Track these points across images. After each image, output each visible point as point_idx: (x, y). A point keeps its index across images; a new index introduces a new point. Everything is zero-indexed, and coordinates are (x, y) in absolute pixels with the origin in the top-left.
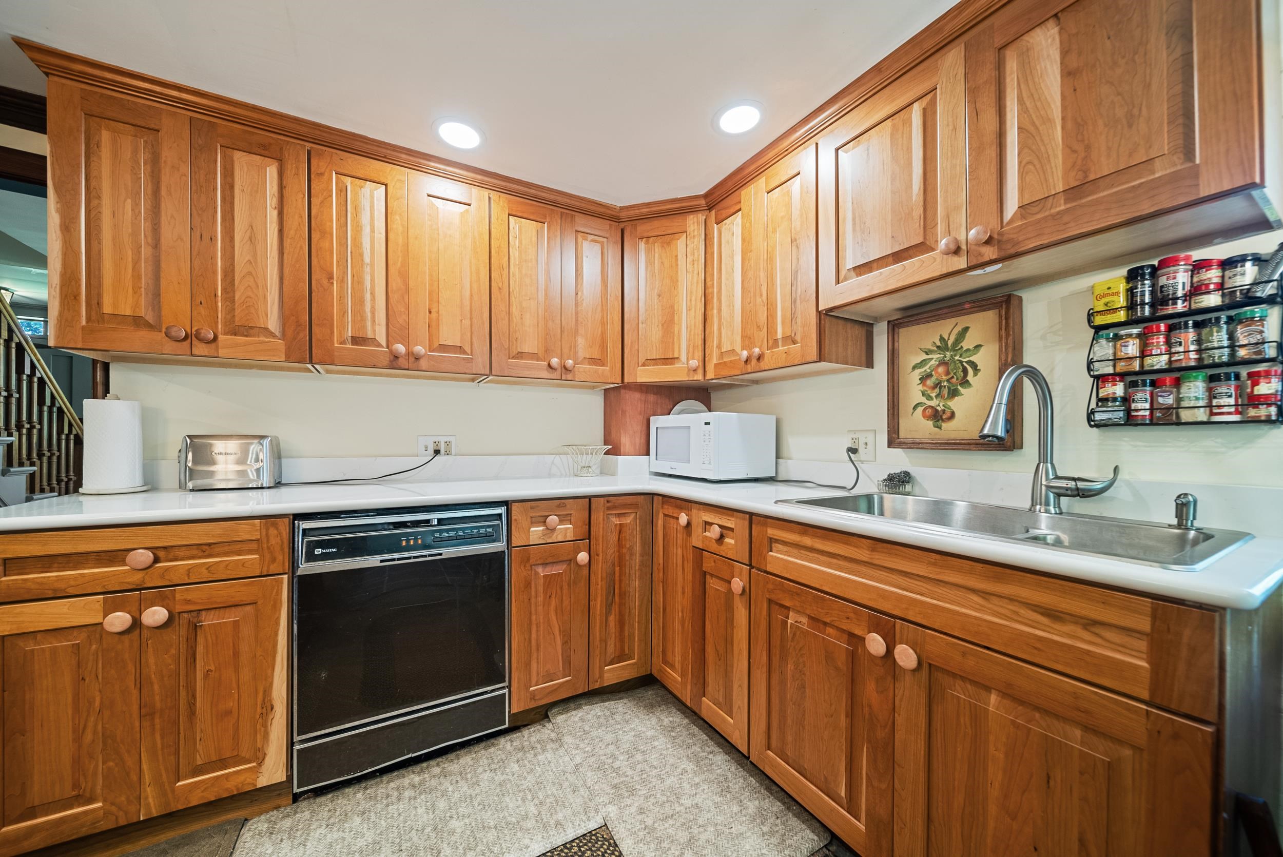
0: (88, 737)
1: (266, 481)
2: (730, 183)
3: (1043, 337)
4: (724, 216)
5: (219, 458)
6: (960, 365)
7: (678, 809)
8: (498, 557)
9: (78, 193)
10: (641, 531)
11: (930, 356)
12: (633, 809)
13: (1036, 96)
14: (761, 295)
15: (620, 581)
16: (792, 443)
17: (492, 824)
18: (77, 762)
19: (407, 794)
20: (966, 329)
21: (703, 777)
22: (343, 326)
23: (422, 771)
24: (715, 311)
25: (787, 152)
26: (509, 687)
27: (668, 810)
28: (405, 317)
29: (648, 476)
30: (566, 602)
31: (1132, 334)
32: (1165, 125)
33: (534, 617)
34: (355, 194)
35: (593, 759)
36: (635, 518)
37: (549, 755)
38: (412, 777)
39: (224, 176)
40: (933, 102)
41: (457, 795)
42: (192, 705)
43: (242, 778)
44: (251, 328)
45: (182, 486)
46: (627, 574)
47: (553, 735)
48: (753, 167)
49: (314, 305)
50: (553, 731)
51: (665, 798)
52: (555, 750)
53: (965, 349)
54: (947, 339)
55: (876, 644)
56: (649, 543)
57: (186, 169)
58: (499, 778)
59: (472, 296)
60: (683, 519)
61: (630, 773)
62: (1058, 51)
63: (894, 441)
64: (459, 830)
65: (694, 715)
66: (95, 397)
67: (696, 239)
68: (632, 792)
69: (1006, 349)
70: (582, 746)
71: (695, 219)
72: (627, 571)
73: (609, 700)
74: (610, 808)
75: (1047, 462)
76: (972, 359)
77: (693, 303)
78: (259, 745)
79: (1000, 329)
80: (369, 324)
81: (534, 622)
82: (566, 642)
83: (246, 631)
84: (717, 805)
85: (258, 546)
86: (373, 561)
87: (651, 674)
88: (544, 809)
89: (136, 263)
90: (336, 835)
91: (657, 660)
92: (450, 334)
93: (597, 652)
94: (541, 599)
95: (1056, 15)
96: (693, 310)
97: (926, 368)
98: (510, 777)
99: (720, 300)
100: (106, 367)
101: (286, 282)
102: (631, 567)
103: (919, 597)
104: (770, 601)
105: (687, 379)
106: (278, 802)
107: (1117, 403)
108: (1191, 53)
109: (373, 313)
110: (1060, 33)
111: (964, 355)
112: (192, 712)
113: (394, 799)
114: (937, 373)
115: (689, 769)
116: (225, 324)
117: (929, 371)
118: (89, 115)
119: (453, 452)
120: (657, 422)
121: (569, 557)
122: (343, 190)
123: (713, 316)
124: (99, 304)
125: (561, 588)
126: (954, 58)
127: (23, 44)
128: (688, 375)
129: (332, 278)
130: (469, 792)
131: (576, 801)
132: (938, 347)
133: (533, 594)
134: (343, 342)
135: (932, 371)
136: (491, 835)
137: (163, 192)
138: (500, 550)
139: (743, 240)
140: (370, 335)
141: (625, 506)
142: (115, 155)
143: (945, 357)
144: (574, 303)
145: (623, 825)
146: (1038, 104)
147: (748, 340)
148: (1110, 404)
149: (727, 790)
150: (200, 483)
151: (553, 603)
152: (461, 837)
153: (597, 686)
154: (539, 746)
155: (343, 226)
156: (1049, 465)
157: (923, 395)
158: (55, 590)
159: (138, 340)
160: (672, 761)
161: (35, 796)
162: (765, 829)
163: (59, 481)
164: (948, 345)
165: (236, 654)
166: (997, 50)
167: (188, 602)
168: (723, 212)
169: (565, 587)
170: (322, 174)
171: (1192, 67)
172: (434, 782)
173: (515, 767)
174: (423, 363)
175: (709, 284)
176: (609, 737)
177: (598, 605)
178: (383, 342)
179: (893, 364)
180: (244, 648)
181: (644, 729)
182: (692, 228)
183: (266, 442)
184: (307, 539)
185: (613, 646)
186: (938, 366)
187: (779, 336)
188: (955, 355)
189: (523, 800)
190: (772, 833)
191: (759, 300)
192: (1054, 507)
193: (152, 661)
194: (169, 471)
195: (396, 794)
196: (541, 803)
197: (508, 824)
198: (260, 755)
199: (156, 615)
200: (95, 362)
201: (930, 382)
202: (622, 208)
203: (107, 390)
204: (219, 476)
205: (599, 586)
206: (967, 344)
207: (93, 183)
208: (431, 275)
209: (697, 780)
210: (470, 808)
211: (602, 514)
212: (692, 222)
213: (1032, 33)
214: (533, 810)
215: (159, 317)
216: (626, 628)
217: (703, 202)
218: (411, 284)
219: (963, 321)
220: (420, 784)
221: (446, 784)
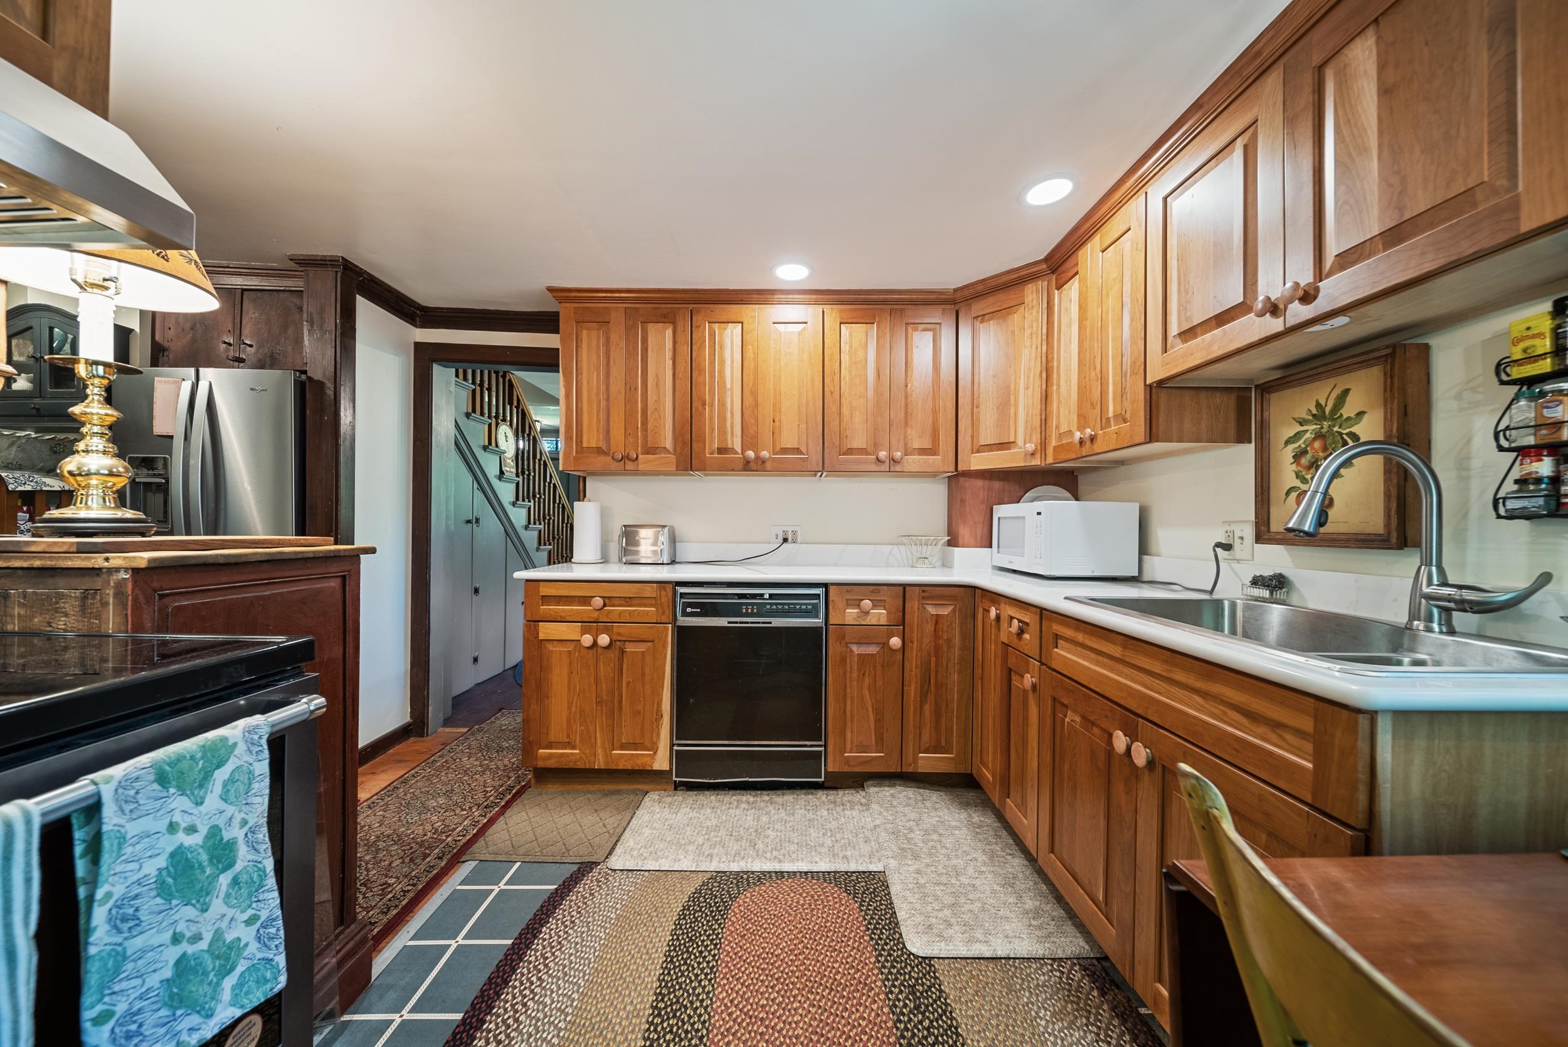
0: (574, 709)
1: (666, 560)
2: (1068, 244)
3: (1458, 397)
4: (1064, 280)
5: (642, 542)
6: (1339, 438)
7: (953, 882)
8: (815, 632)
9: (572, 373)
10: (961, 624)
11: (1305, 428)
12: (911, 869)
13: (1352, 121)
14: (1095, 368)
15: (937, 672)
16: (1161, 536)
17: (796, 841)
18: (569, 721)
19: (743, 806)
20: (1346, 392)
21: (992, 869)
22: (712, 441)
23: (756, 795)
24: (1055, 388)
25: (1121, 204)
26: (825, 746)
27: (944, 879)
28: (754, 428)
29: (990, 570)
30: (880, 683)
31: (1563, 390)
32: (1486, 146)
33: (848, 690)
34: (721, 336)
35: (891, 826)
36: (954, 611)
37: (855, 813)
38: (748, 797)
39: (642, 344)
40: (1254, 137)
41: (776, 817)
42: (620, 702)
43: (645, 760)
44: (657, 448)
45: (620, 561)
46: (945, 666)
47: (863, 801)
48: (1088, 225)
49: (693, 427)
50: (864, 797)
51: (945, 871)
52: (860, 811)
53: (1345, 417)
54: (1324, 404)
55: (1120, 741)
56: (969, 638)
57: (623, 344)
58: (810, 816)
59: (807, 402)
60: (993, 612)
61: (921, 844)
62: (1376, 64)
63: (1263, 533)
64: (771, 837)
65: (1000, 817)
66: (579, 500)
67: (1035, 310)
68: (916, 857)
69: (1391, 416)
70: (885, 814)
71: (1034, 287)
72: (945, 663)
73: (925, 788)
74: (891, 861)
75: (1431, 565)
76: (1354, 429)
77: (1031, 380)
78: (655, 740)
79: (1385, 390)
80: (729, 436)
81: (849, 695)
82: (879, 720)
83: (649, 659)
84: (994, 892)
85: (654, 601)
86: (722, 622)
87: (971, 775)
88: (837, 845)
89: (598, 412)
90: (695, 815)
91: (976, 760)
92: (789, 439)
93: (911, 737)
94: (855, 675)
95: (1376, 20)
96: (1031, 388)
97: (1301, 443)
98: (819, 818)
99: (1059, 374)
100: (585, 478)
101: (677, 412)
102: (948, 660)
103: (1157, 696)
104: (1054, 699)
105: (1023, 465)
106: (666, 787)
107: (1543, 486)
108: (1514, 52)
109: (732, 427)
110: (1377, 42)
111: (1344, 426)
112: (620, 708)
113: (734, 806)
114: (1312, 448)
115: (980, 859)
116: (642, 448)
117: (1303, 446)
118: (577, 322)
119: (799, 540)
120: (1002, 511)
121: (882, 641)
122: (712, 335)
123: (1052, 393)
124: (581, 441)
125: (875, 668)
126: (1273, 83)
127: (551, 290)
128: (1025, 460)
129: (705, 404)
130: (785, 818)
131: (866, 849)
132: (1314, 416)
133: (848, 669)
134: (712, 453)
135: (1307, 446)
136: (793, 847)
137: (612, 363)
138: (818, 625)
139: (1080, 307)
140: (730, 446)
141: (941, 597)
142: (589, 343)
143: (1322, 428)
144: (903, 395)
145: (897, 875)
146: (1355, 130)
147: (1083, 421)
148: (1532, 487)
149: (1012, 885)
150: (630, 558)
151: (867, 681)
152: (772, 841)
153: (910, 770)
154: (849, 805)
155: (712, 362)
156: (1434, 569)
157: (1297, 477)
158: (561, 617)
159: (599, 462)
160: (966, 848)
161: (552, 737)
162: (1034, 923)
163: (562, 557)
164: (1325, 412)
165: (643, 674)
166: (1316, 70)
167: (619, 634)
168: (1063, 275)
169: (879, 667)
170: (699, 326)
171: (1514, 67)
172: (762, 804)
173: (826, 813)
174: (768, 465)
175: (1050, 357)
176: (913, 816)
177: (912, 691)
178: (739, 450)
179: (1262, 438)
180: (647, 671)
181: (950, 819)
182: (1030, 298)
183: (666, 530)
184: (683, 600)
185: (928, 734)
186: (1314, 439)
187: (1111, 414)
188: (1334, 426)
189: (824, 835)
190: (1040, 927)
191: (1093, 374)
192: (1440, 624)
193: (602, 669)
194: (614, 550)
195: (736, 803)
196: (837, 841)
197: (807, 845)
198: (655, 747)
199: (604, 640)
200: (579, 477)
201: (1304, 461)
202: (956, 290)
203: (585, 496)
204: (642, 554)
205: (913, 673)
206: (1348, 411)
207: (579, 366)
208: (775, 390)
209: (984, 869)
210: (783, 828)
211: (916, 603)
212: (1030, 291)
213: (1352, 45)
214: (829, 842)
215: (609, 445)
216: (943, 720)
217: (1044, 266)
218: (760, 400)
219: (1343, 382)
220: (753, 803)
221: (771, 808)
